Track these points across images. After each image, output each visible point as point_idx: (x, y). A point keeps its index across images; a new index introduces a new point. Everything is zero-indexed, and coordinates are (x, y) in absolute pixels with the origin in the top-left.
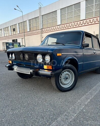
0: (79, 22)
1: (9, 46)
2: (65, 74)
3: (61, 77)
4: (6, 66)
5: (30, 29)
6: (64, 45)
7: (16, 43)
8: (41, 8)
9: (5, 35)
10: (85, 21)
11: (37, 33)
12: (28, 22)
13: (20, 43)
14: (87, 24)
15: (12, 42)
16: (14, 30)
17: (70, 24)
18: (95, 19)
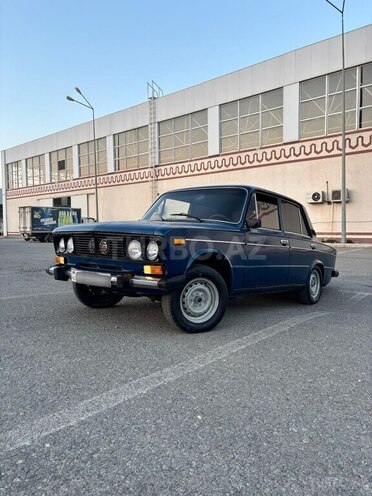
0: (278, 149)
1: (42, 220)
2: (195, 289)
3: (184, 296)
4: (48, 271)
5: (117, 165)
6: (201, 222)
7: (66, 210)
8: (155, 98)
9: (30, 182)
10: (297, 146)
11: (140, 180)
12: (110, 141)
13: (78, 211)
14: (303, 156)
15: (52, 206)
16: (62, 165)
17: (251, 154)
18: (329, 142)
